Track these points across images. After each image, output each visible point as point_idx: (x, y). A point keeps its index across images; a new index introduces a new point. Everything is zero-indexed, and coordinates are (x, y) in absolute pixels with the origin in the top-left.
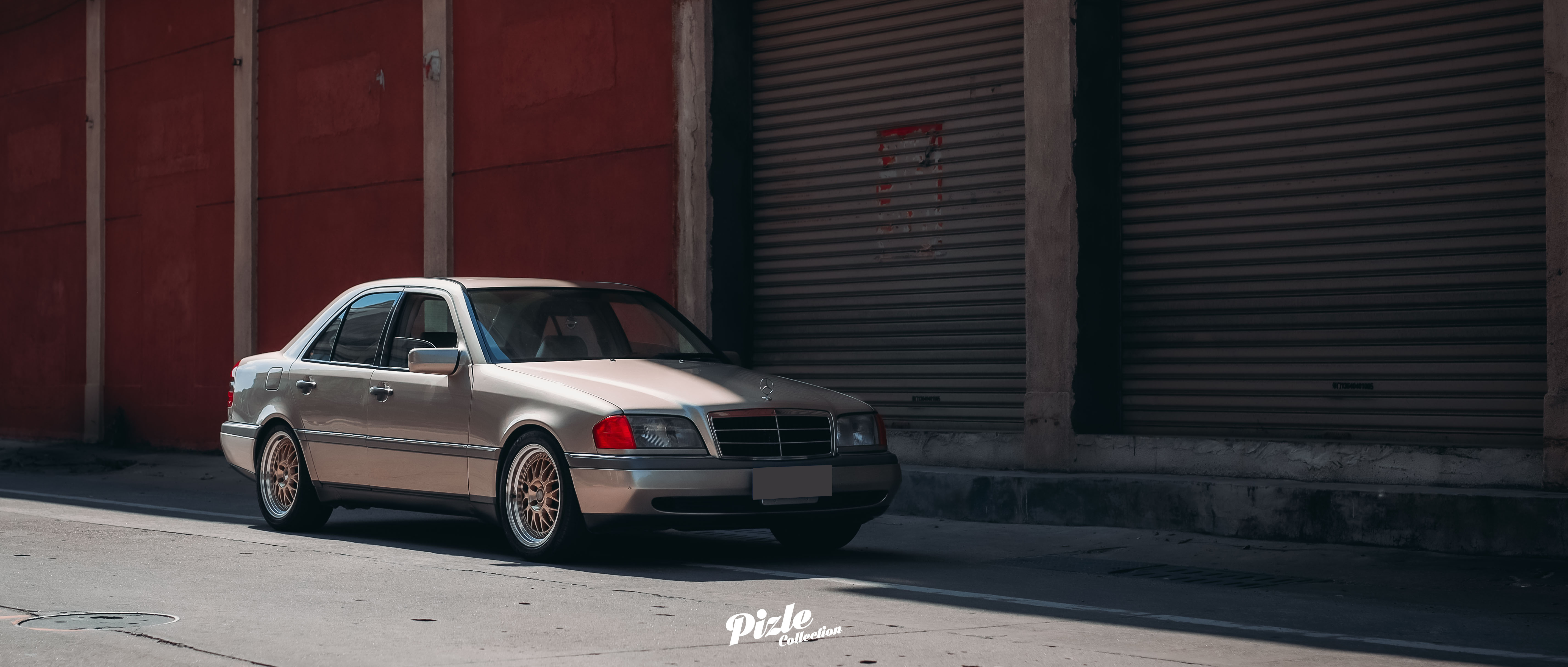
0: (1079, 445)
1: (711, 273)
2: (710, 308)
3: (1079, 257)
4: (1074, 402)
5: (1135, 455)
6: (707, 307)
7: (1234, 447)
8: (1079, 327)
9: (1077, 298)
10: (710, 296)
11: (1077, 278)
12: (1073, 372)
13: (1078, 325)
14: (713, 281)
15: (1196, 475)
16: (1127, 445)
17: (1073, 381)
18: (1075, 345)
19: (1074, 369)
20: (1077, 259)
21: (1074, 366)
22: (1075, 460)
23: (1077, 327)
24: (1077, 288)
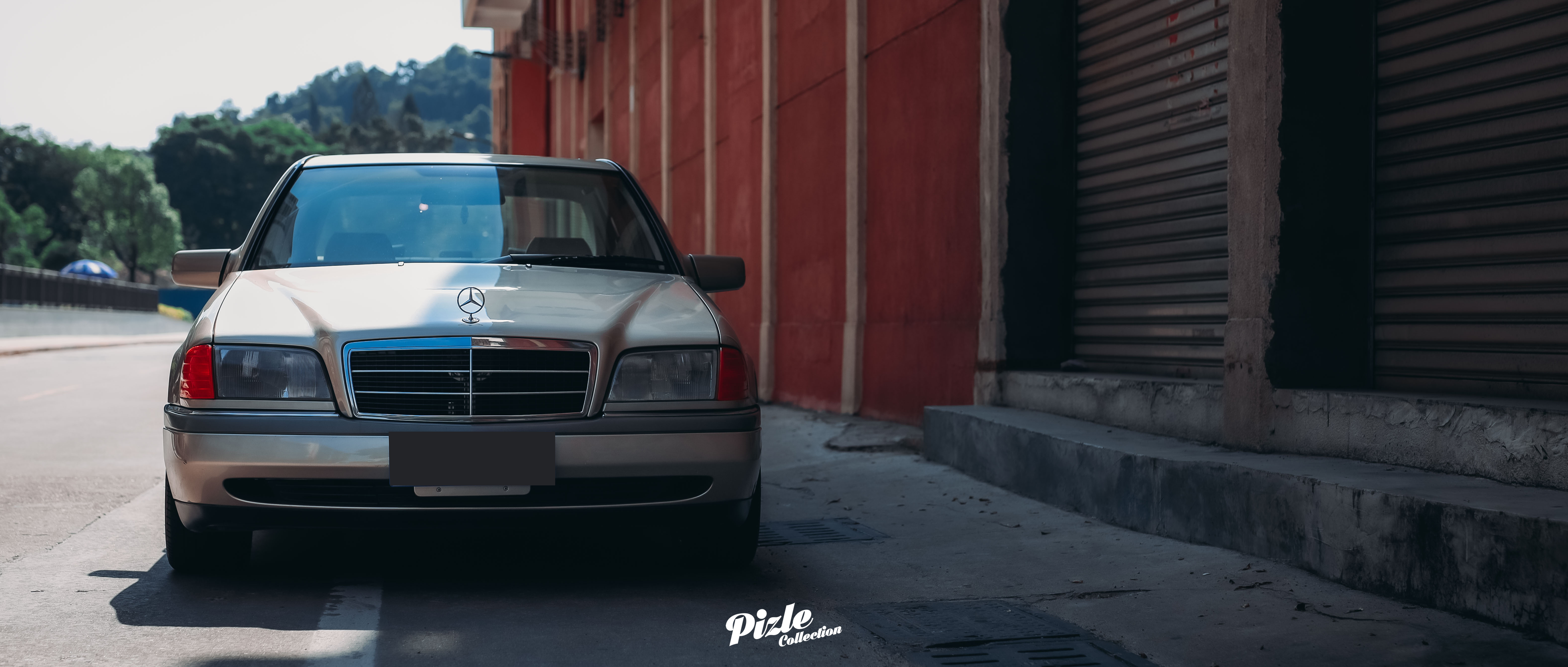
0: (1277, 406)
1: (1006, 159)
2: (1004, 208)
3: (1284, 92)
4: (1271, 335)
5: (1328, 426)
6: (1000, 207)
7: (1428, 413)
8: (1283, 209)
9: (1279, 161)
10: (1005, 191)
11: (1279, 129)
12: (1270, 285)
13: (1281, 207)
14: (1010, 171)
15: (1386, 462)
16: (1321, 408)
17: (1271, 300)
18: (1276, 241)
19: (1274, 280)
20: (1280, 96)
21: (1273, 276)
22: (1273, 432)
23: (1280, 210)
24: (1280, 146)
